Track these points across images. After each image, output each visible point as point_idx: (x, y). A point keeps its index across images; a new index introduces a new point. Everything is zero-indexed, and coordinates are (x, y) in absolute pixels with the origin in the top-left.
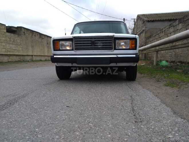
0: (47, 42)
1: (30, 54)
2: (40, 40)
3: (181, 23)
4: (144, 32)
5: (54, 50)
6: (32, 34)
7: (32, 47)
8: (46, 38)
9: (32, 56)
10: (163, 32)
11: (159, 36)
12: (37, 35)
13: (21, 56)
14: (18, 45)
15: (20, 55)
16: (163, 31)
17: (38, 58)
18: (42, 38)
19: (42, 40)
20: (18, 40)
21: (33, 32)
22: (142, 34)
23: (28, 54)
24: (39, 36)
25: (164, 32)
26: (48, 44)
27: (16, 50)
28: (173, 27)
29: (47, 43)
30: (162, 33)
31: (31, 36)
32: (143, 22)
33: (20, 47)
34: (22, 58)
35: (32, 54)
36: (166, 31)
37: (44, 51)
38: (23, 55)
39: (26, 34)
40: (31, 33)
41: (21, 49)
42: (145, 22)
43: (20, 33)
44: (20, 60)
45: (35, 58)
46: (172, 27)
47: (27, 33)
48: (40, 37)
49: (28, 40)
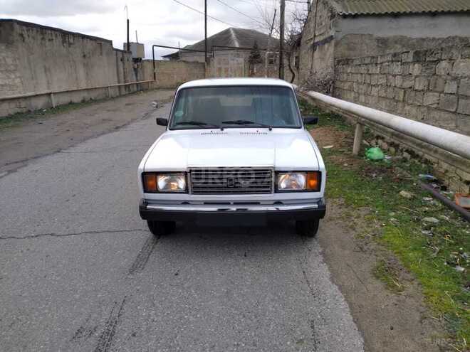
0: (84, 53)
1: (43, 93)
2: (64, 50)
3: (418, 61)
4: (333, 42)
5: (145, 192)
6: (42, 37)
7: (45, 71)
8: (79, 42)
9: (49, 94)
10: (376, 64)
11: (368, 70)
12: (56, 36)
13: (21, 100)
14: (10, 71)
15: (19, 98)
16: (379, 62)
17: (65, 99)
18: (70, 44)
19: (70, 49)
20: (8, 57)
21: (44, 30)
22: (326, 46)
23: (38, 93)
24: (60, 38)
25: (379, 66)
26: (84, 56)
27: (5, 85)
28: (400, 63)
29: (82, 55)
30: (374, 65)
31: (39, 42)
32: (330, 14)
33: (16, 77)
34: (23, 104)
35: (49, 91)
36: (384, 64)
37: (77, 79)
38: (25, 98)
39: (27, 40)
40: (39, 33)
41: (17, 81)
42: (336, 17)
43: (11, 38)
44: (19, 111)
45: (55, 101)
46: (398, 61)
47: (28, 36)
48: (64, 42)
49: (32, 54)
